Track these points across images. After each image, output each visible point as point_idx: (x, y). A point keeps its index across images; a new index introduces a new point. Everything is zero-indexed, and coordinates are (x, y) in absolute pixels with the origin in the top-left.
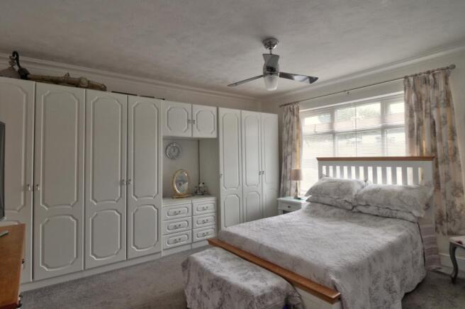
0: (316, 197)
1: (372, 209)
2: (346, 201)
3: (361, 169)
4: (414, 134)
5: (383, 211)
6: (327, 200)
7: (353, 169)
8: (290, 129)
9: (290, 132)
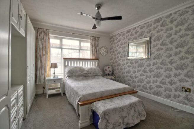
0: (72, 74)
1: (92, 74)
2: (84, 73)
3: (81, 62)
4: (93, 52)
5: (94, 74)
6: (77, 74)
7: (78, 62)
8: (44, 42)
9: (44, 44)
